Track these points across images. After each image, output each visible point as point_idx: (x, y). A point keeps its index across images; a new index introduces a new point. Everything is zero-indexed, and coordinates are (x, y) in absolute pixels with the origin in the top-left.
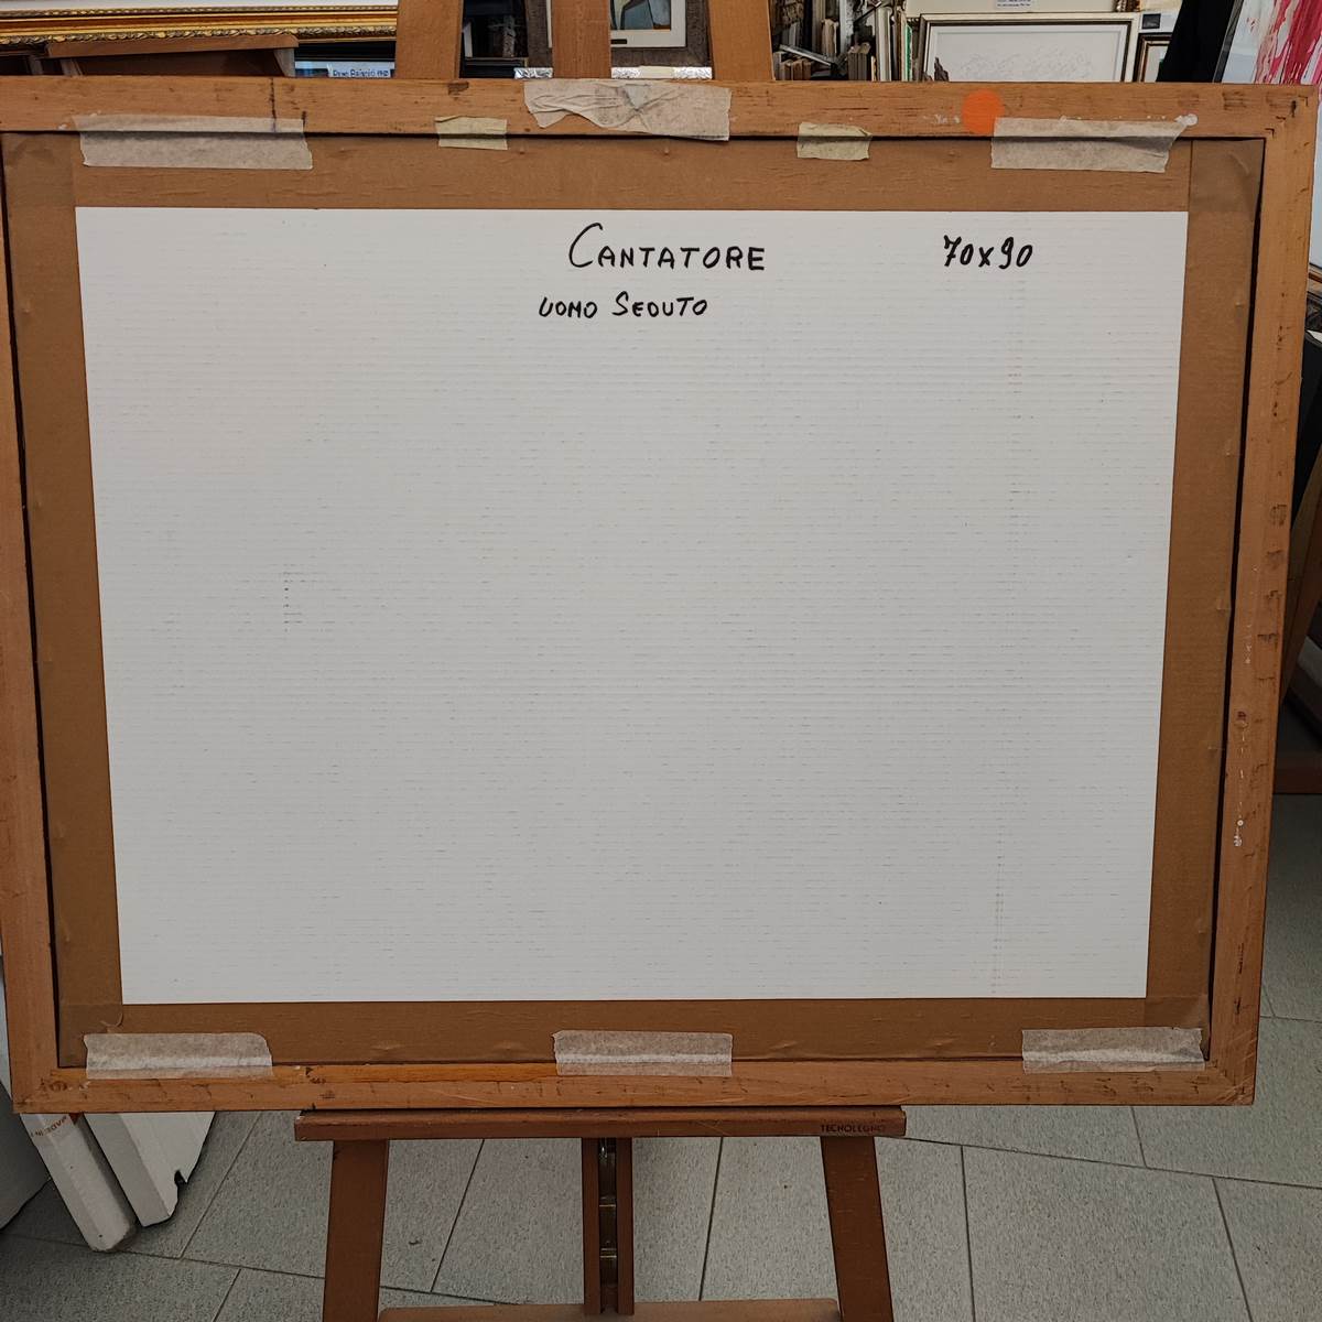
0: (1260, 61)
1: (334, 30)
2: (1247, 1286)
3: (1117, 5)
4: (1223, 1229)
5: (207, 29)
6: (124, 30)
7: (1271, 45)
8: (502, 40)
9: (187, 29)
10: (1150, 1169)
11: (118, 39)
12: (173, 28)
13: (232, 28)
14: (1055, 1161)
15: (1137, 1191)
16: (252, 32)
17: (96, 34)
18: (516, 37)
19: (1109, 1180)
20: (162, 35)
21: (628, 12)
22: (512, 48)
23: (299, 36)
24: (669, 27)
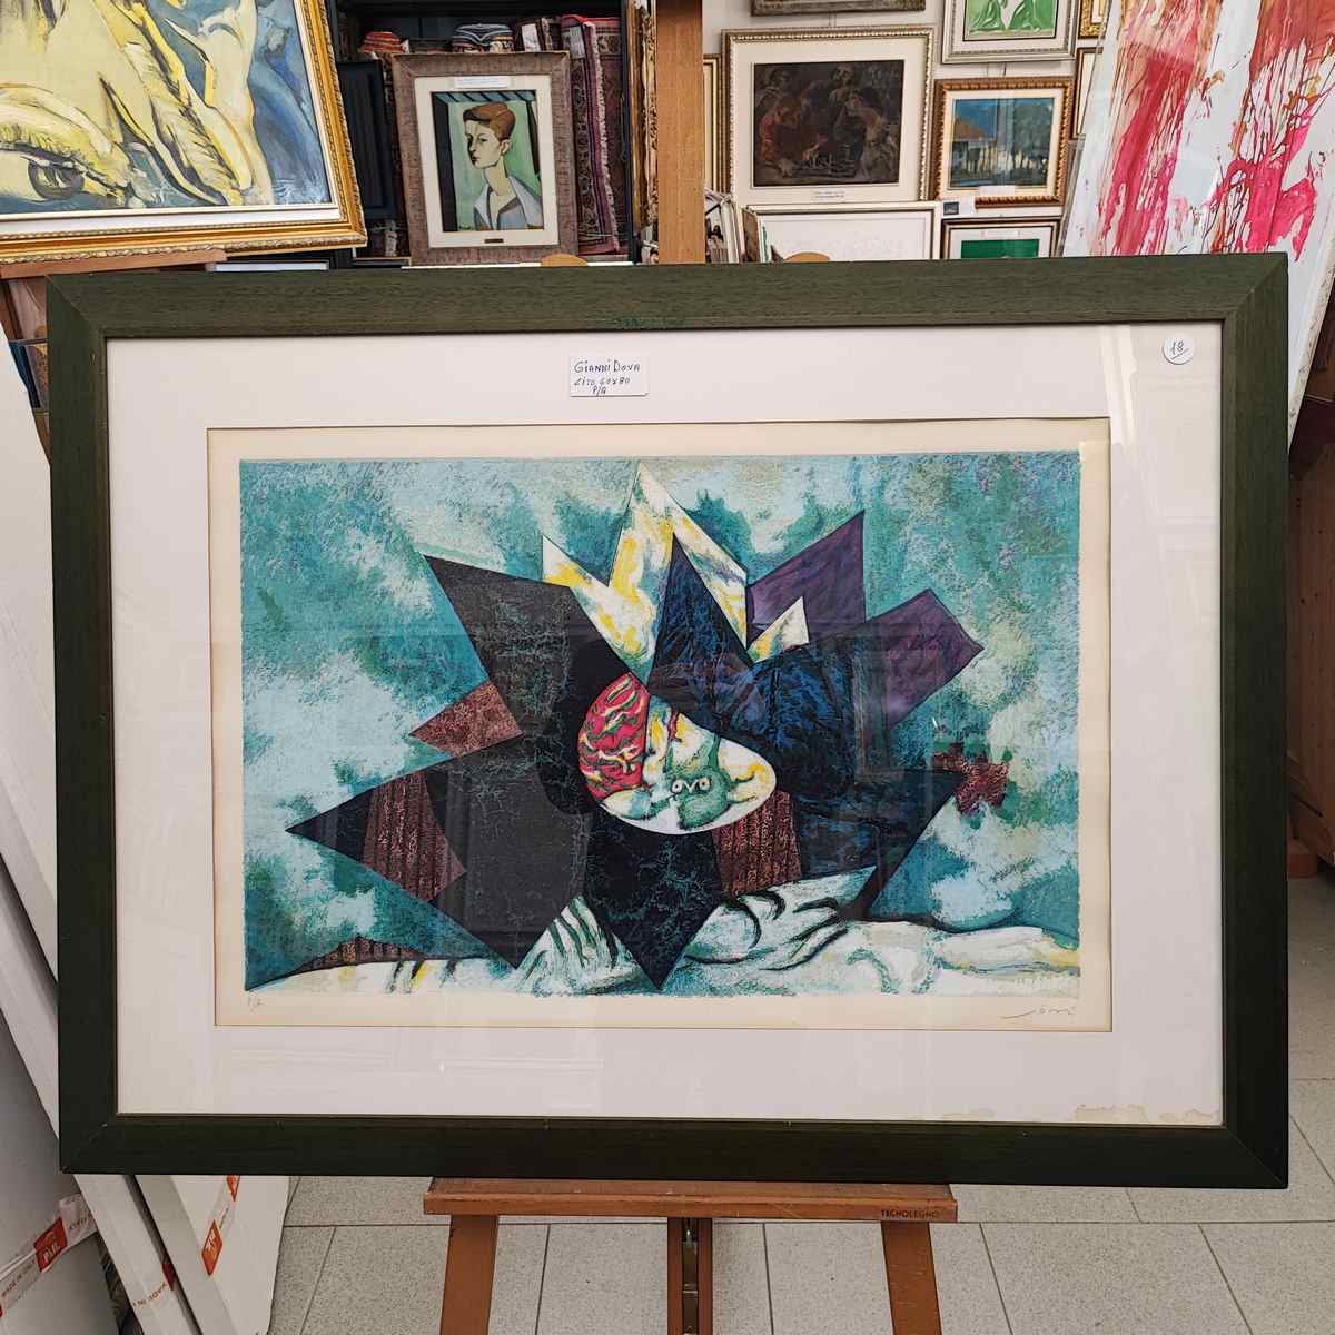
1: (256, 244)
2: (1246, 1314)
3: (919, 195)
4: (1216, 1267)
5: (144, 247)
6: (69, 251)
8: (383, 241)
9: (126, 248)
10: (1143, 1223)
11: (63, 259)
12: (112, 248)
13: (167, 245)
14: (1064, 1227)
15: (1138, 1243)
16: (184, 249)
17: (43, 256)
18: (399, 239)
19: (1112, 1237)
20: (104, 254)
21: (504, 215)
22: (394, 249)
23: (226, 251)
24: (542, 227)
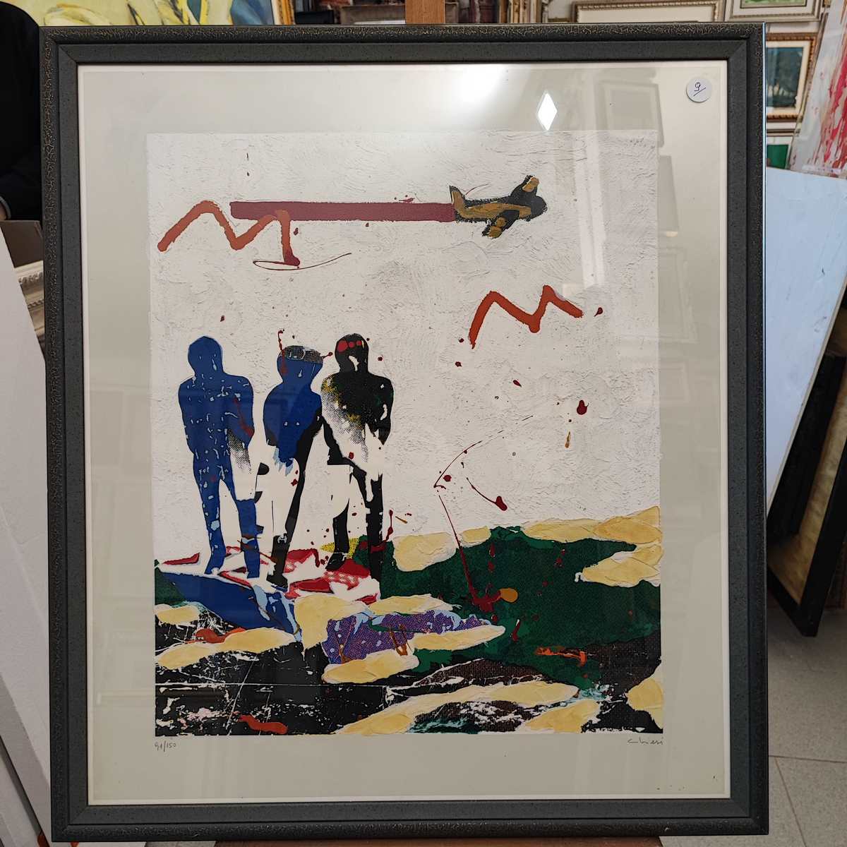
0: (824, 131)
7: (829, 122)
